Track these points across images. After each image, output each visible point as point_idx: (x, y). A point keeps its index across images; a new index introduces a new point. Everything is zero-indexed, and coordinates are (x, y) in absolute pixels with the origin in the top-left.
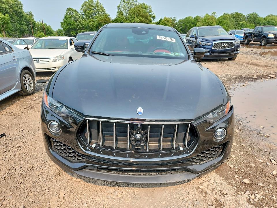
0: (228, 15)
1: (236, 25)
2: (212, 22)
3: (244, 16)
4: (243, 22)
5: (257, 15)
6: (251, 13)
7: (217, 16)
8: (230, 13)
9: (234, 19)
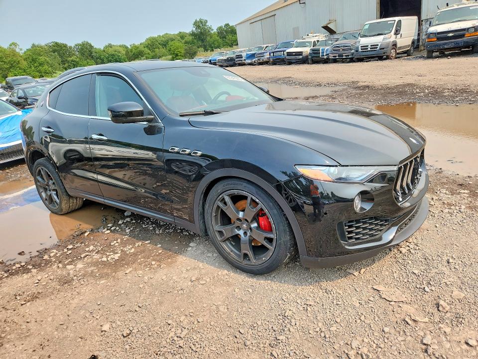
0: (41, 47)
1: (63, 62)
2: (18, 62)
3: (70, 47)
4: (73, 58)
5: (91, 47)
6: (80, 43)
7: (21, 50)
8: (43, 44)
9: (56, 53)
